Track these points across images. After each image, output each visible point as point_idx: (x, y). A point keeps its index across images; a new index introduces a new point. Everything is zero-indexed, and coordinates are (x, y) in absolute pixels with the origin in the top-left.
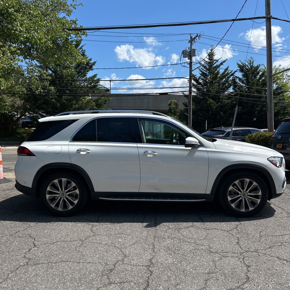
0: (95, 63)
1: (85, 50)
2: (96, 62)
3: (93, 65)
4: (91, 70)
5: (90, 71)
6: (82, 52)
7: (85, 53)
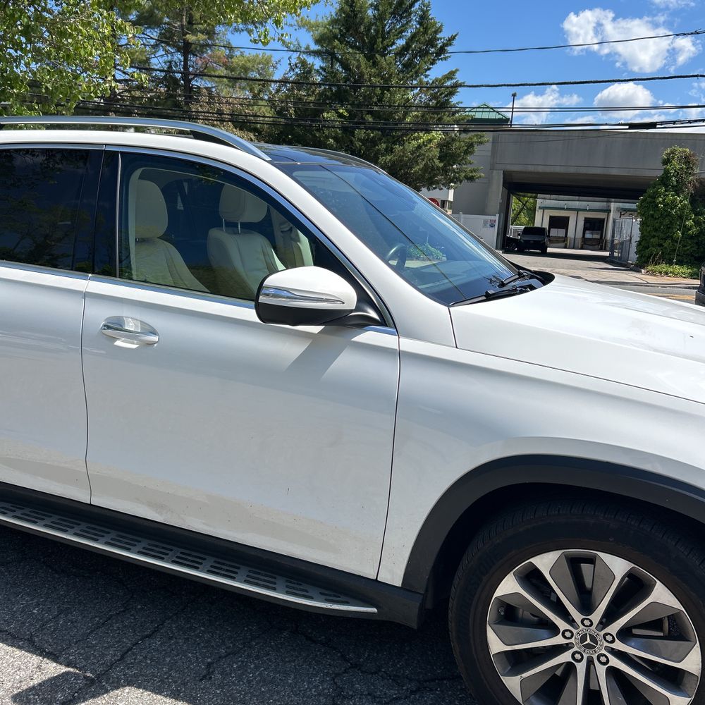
0: (453, 38)
1: (429, 2)
2: (456, 36)
3: (446, 45)
4: (441, 59)
5: (439, 62)
6: (422, 10)
7: (428, 11)
